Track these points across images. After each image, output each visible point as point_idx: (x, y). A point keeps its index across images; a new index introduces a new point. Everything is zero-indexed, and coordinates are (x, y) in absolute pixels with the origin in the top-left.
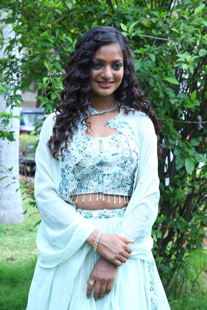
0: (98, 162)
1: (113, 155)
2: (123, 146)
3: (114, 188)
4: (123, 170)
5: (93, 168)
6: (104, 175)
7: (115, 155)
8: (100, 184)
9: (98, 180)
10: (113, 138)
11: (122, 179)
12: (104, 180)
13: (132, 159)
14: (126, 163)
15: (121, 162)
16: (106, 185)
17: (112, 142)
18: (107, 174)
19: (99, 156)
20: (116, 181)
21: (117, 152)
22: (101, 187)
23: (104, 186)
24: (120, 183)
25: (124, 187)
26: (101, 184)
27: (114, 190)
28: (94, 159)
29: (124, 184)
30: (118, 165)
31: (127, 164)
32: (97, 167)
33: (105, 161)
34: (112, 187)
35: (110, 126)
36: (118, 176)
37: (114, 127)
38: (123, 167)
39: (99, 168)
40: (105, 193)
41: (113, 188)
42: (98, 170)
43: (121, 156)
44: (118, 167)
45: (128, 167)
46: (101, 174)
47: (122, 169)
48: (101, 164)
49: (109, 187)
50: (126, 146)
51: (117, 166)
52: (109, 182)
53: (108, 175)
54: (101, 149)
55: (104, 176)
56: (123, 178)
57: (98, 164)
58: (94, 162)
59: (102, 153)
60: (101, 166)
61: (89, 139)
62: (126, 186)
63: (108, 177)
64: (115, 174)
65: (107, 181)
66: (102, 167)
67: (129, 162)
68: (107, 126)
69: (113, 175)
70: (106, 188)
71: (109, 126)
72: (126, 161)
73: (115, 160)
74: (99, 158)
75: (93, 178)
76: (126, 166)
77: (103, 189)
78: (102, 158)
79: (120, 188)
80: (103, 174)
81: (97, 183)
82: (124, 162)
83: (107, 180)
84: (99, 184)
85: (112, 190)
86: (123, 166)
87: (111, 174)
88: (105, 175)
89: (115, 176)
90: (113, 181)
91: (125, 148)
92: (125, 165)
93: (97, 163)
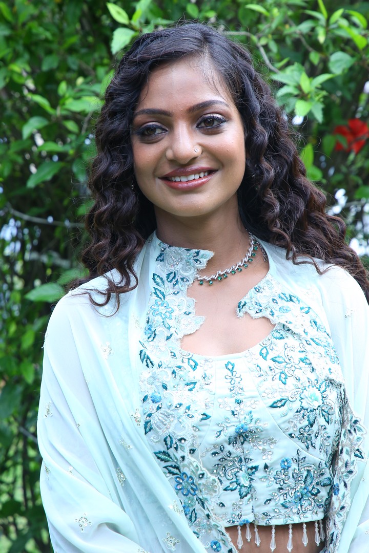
0: (231, 431)
1: (272, 406)
2: (298, 373)
3: (288, 505)
4: (308, 448)
5: (218, 451)
6: (252, 468)
7: (279, 404)
8: (246, 499)
9: (239, 487)
10: (264, 351)
11: (305, 474)
12: (254, 484)
13: (326, 410)
14: (312, 426)
15: (299, 426)
16: (262, 499)
17: (265, 364)
18: (261, 467)
19: (233, 412)
20: (291, 482)
21: (284, 396)
22: (250, 507)
23: (258, 503)
24: (303, 486)
25: (313, 494)
26: (249, 496)
27: (286, 510)
28: (218, 425)
29: (313, 488)
30: (291, 435)
31: (315, 428)
32: (229, 448)
33: (252, 426)
34: (282, 501)
35: (249, 312)
36: (294, 466)
37: (260, 315)
38: (305, 438)
39: (236, 450)
40: (263, 523)
41: (284, 506)
42: (233, 456)
43: (296, 406)
44: (291, 440)
45: (319, 437)
46: (244, 468)
47: (303, 445)
48: (242, 436)
49: (272, 503)
50: (304, 374)
51: (288, 437)
52: (270, 488)
53: (266, 467)
54: (237, 389)
55: (253, 473)
56: (308, 471)
57: (232, 438)
58: (220, 432)
59: (239, 402)
60: (242, 443)
61: (196, 364)
62: (319, 492)
63: (265, 475)
64: (286, 464)
65: (263, 487)
66: (246, 445)
67: (321, 421)
68: (241, 314)
69: (279, 468)
70: (266, 509)
71: (246, 313)
72: (312, 420)
73: (280, 421)
74: (233, 419)
75: (221, 481)
76: (313, 436)
77: (256, 510)
78: (242, 417)
79: (303, 502)
80: (250, 465)
81: (236, 495)
82: (307, 423)
83: (265, 484)
84: (242, 497)
85: (283, 511)
86: (306, 434)
87: (274, 463)
88: (256, 468)
89: (285, 469)
90: (282, 483)
91: (304, 379)
92: (309, 433)
93: (229, 435)
